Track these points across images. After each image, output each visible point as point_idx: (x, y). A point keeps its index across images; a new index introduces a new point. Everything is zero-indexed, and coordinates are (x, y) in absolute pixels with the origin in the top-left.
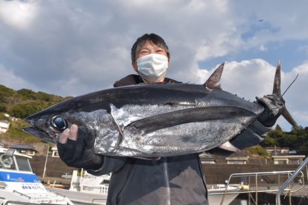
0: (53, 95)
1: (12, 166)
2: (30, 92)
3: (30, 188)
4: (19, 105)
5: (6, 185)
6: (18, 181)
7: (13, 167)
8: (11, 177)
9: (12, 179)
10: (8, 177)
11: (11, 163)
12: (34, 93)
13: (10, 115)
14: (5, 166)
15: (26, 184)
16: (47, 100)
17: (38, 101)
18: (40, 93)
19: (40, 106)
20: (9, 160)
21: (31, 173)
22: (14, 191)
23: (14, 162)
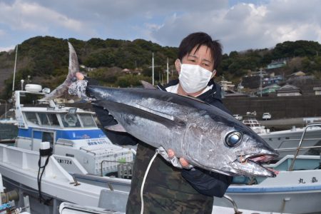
0: (120, 40)
1: (76, 124)
2: (99, 40)
3: (96, 143)
4: (92, 55)
5: (73, 143)
6: (84, 138)
7: (78, 125)
8: (76, 135)
9: (78, 137)
10: (74, 136)
11: (76, 121)
12: (102, 40)
13: (86, 66)
14: (70, 125)
15: (91, 140)
16: (117, 46)
17: (108, 48)
18: (108, 40)
19: (111, 53)
20: (73, 119)
21: (97, 128)
22: (81, 148)
23: (78, 120)
